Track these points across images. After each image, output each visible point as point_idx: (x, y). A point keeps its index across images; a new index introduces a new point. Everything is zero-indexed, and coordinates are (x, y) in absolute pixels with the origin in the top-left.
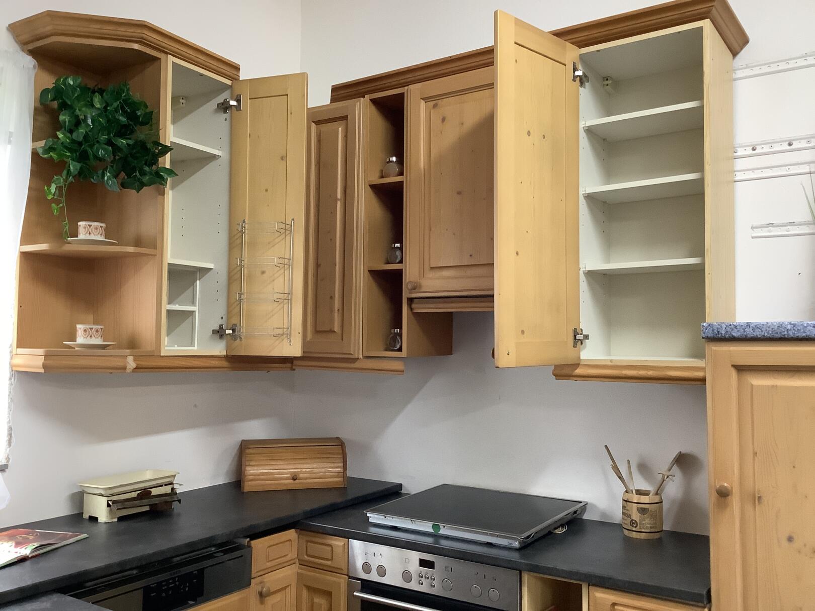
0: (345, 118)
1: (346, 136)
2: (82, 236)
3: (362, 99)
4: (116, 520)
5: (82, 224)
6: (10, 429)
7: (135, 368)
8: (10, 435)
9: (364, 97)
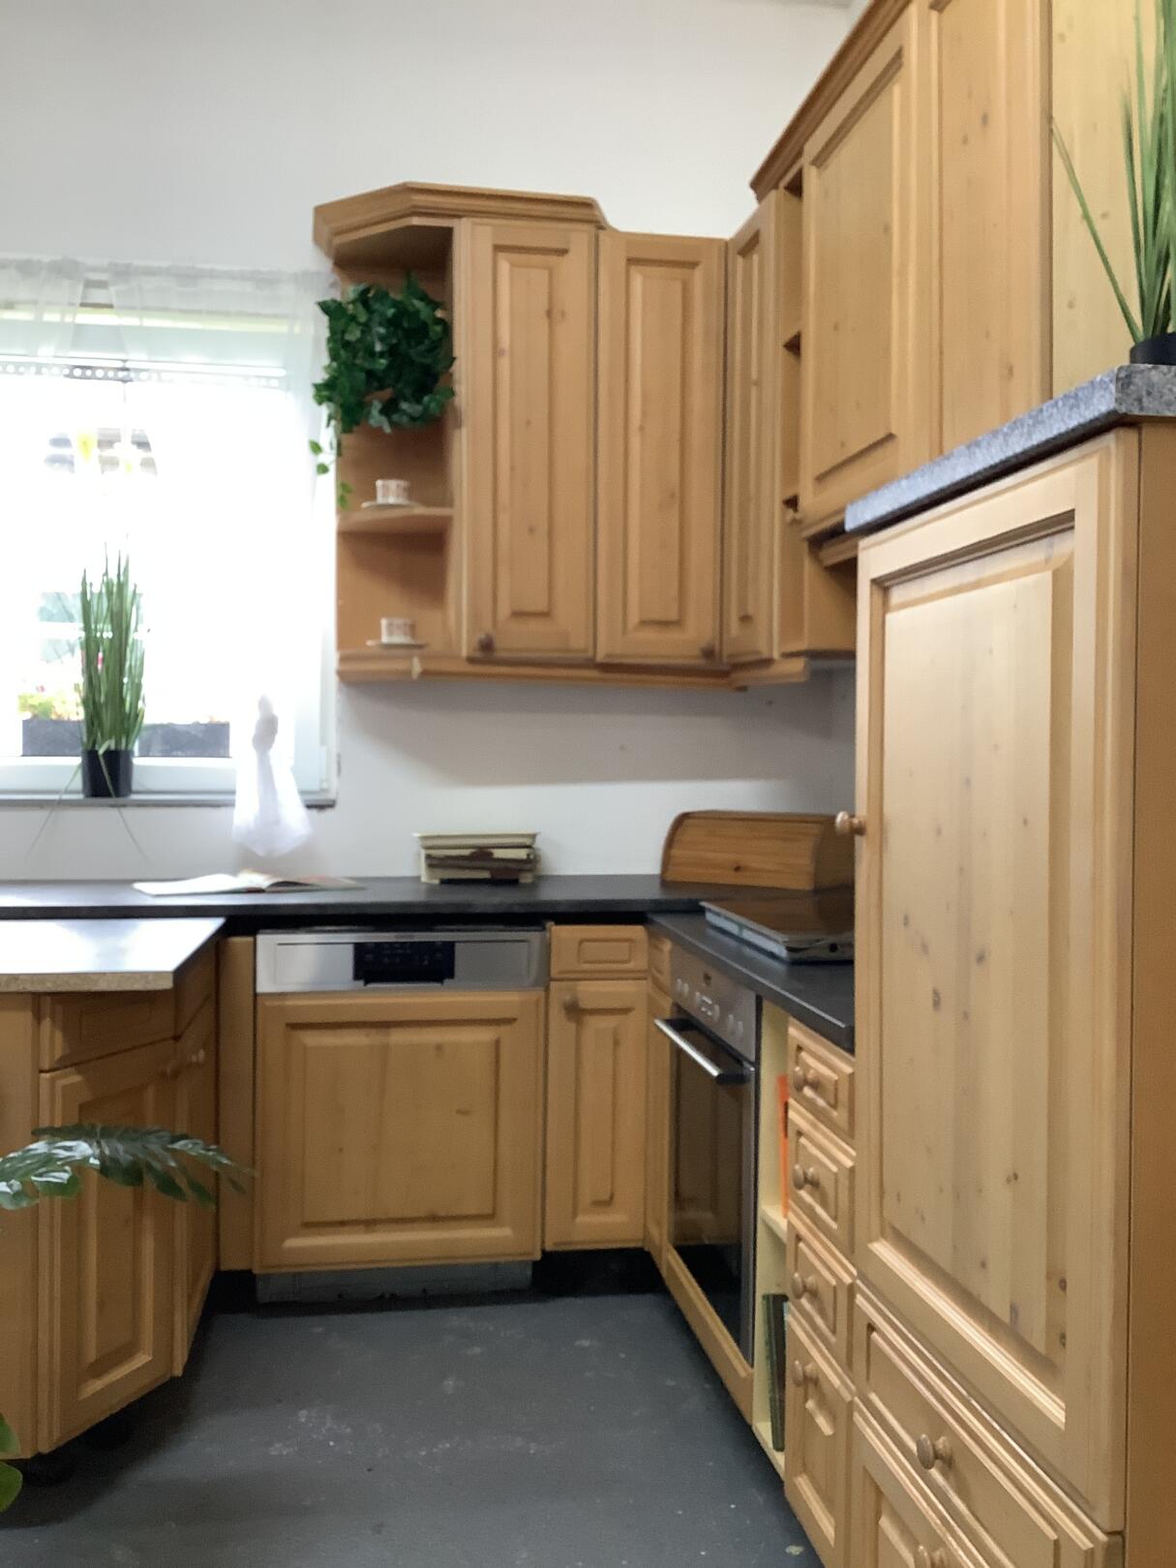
1: (761, 267)
2: (380, 500)
3: (774, 191)
4: (437, 882)
5: (379, 483)
6: (339, 756)
7: (422, 673)
8: (339, 764)
9: (777, 187)
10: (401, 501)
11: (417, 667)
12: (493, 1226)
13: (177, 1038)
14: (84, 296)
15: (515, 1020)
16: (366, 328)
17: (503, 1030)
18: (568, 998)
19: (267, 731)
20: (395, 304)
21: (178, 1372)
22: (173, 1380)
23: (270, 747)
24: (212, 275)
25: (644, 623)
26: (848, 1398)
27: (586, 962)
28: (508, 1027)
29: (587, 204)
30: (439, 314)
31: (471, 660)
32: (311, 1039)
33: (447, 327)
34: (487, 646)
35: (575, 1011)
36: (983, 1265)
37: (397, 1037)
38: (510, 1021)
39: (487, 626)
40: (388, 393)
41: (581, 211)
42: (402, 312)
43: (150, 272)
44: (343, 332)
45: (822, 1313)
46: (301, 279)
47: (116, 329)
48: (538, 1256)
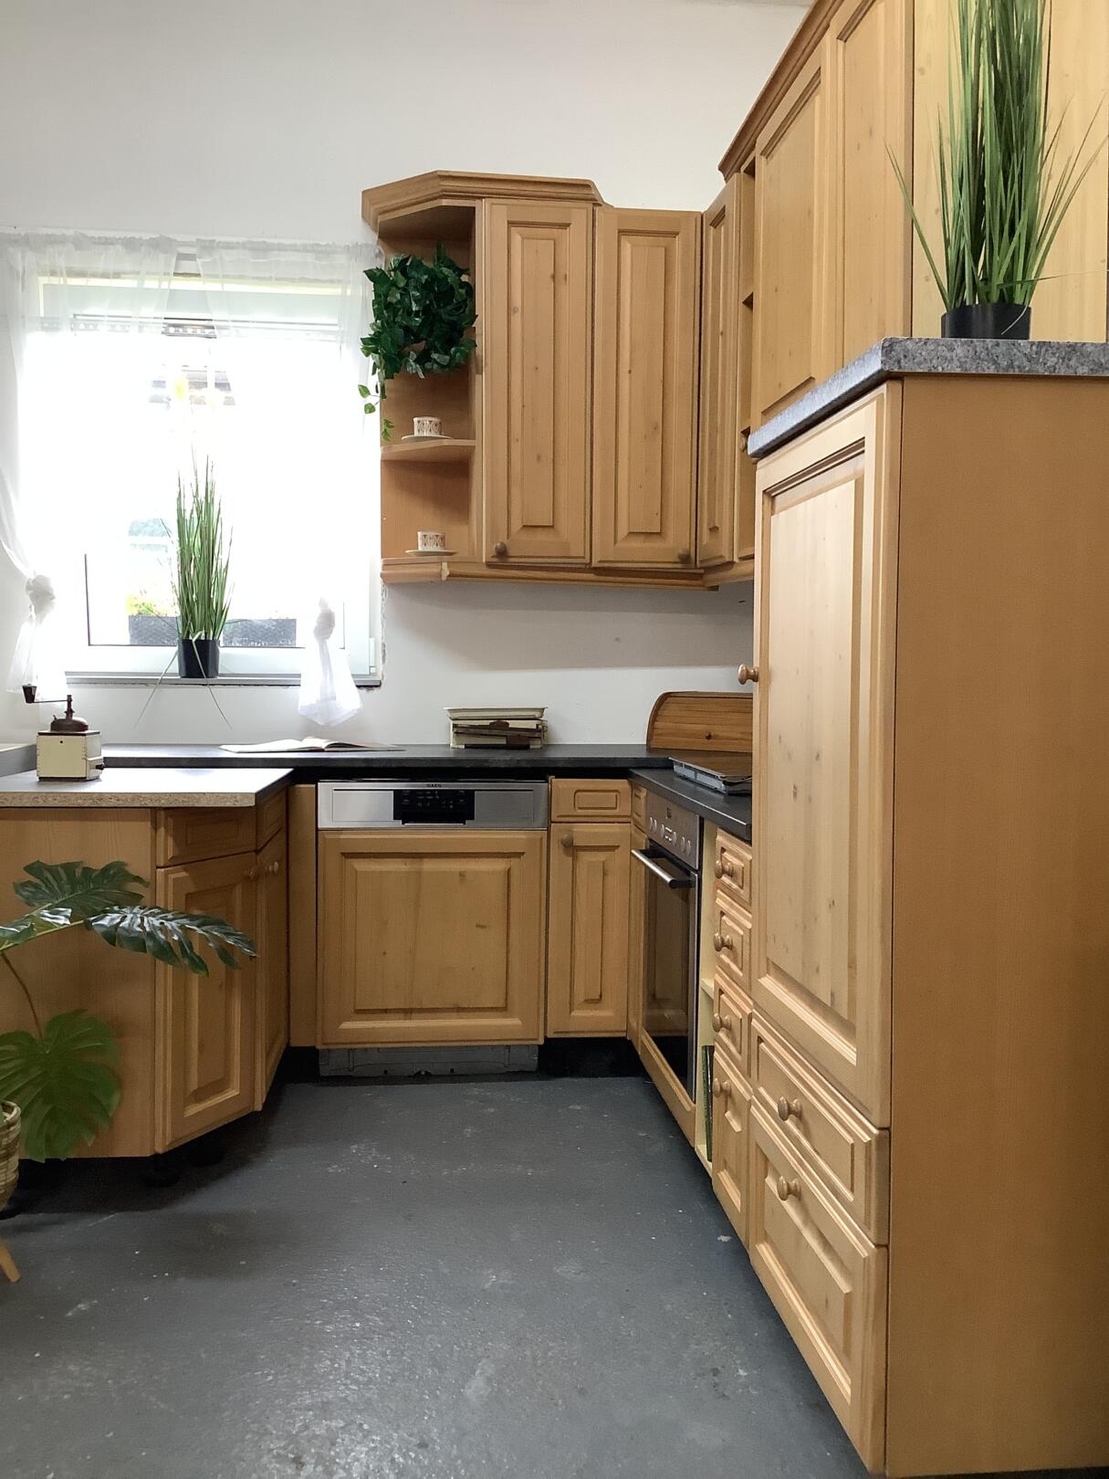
1: (725, 237)
2: (416, 434)
3: (736, 174)
4: (463, 747)
5: (415, 420)
6: (384, 645)
7: (449, 576)
8: (384, 652)
9: (739, 171)
10: (433, 435)
11: (446, 572)
12: (505, 1017)
13: (257, 852)
14: (176, 267)
15: (523, 853)
16: (405, 291)
17: (514, 861)
18: (565, 836)
19: (326, 624)
20: (428, 271)
21: (259, 1107)
22: (255, 1113)
23: (328, 638)
24: (281, 248)
25: (630, 533)
26: (748, 1098)
27: (580, 808)
28: (517, 860)
29: (586, 185)
30: (465, 278)
31: (489, 565)
32: (361, 865)
33: (470, 290)
34: (502, 553)
35: (571, 848)
36: (818, 970)
37: (429, 866)
38: (519, 855)
39: (503, 538)
40: (422, 345)
41: (581, 192)
42: (434, 278)
43: (229, 246)
44: (386, 297)
45: (734, 1042)
46: (353, 250)
47: (203, 293)
48: (541, 1042)
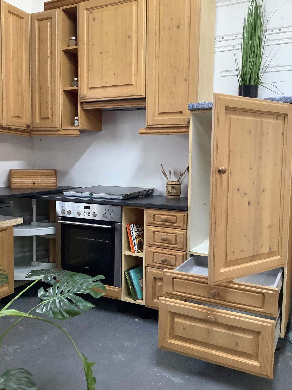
0: (51, 18)
1: (51, 27)
3: (58, 9)
9: (59, 8)
